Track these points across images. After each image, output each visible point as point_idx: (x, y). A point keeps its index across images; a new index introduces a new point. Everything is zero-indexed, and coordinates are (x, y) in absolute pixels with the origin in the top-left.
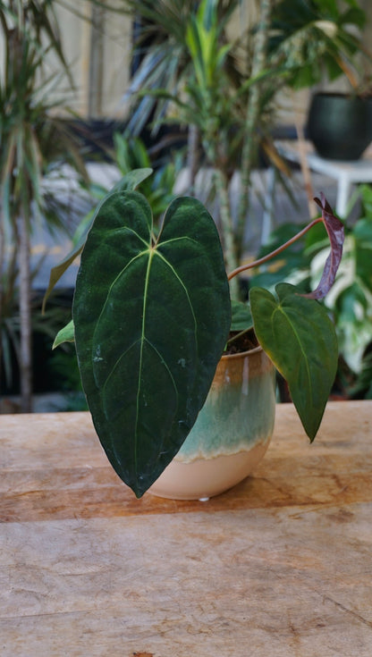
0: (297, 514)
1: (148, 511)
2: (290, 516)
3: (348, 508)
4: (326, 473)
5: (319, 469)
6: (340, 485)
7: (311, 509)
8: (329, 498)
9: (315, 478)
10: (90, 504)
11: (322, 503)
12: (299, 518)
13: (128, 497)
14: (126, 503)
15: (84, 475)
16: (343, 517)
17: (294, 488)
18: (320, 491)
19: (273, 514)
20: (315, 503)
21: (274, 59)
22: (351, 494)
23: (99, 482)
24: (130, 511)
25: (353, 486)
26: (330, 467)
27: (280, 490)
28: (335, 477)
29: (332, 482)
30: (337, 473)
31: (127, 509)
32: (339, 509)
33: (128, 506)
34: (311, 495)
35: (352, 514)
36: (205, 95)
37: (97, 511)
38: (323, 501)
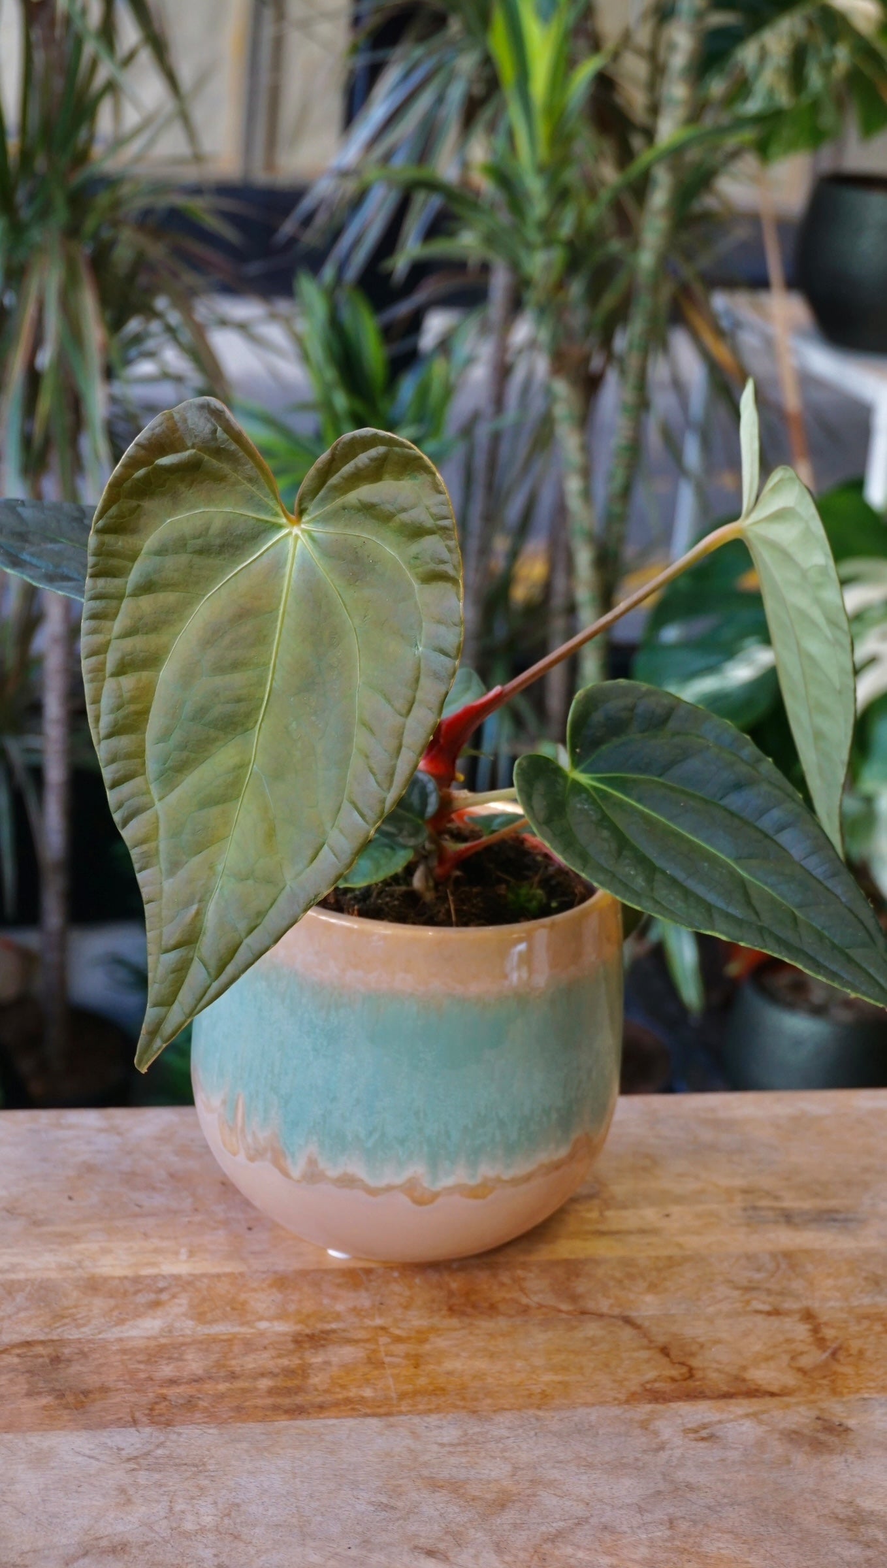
0: (704, 1426)
1: (321, 1408)
2: (686, 1431)
3: (836, 1410)
4: (789, 1304)
5: (769, 1292)
6: (821, 1342)
7: (740, 1411)
8: (790, 1380)
9: (759, 1319)
10: (173, 1382)
11: (772, 1394)
12: (711, 1438)
13: (271, 1365)
14: (264, 1384)
15: (164, 1296)
16: (823, 1437)
17: (702, 1346)
18: (768, 1359)
19: (644, 1425)
20: (754, 1393)
21: (717, 87)
22: (848, 1370)
23: (200, 1317)
24: (276, 1408)
25: (855, 1345)
26: (797, 1285)
27: (665, 1351)
28: (808, 1316)
29: (802, 1331)
30: (815, 1305)
31: (269, 1401)
32: (814, 1413)
33: (271, 1392)
34: (744, 1368)
35: (847, 1430)
36: (534, 185)
37: (190, 1404)
38: (775, 1388)
